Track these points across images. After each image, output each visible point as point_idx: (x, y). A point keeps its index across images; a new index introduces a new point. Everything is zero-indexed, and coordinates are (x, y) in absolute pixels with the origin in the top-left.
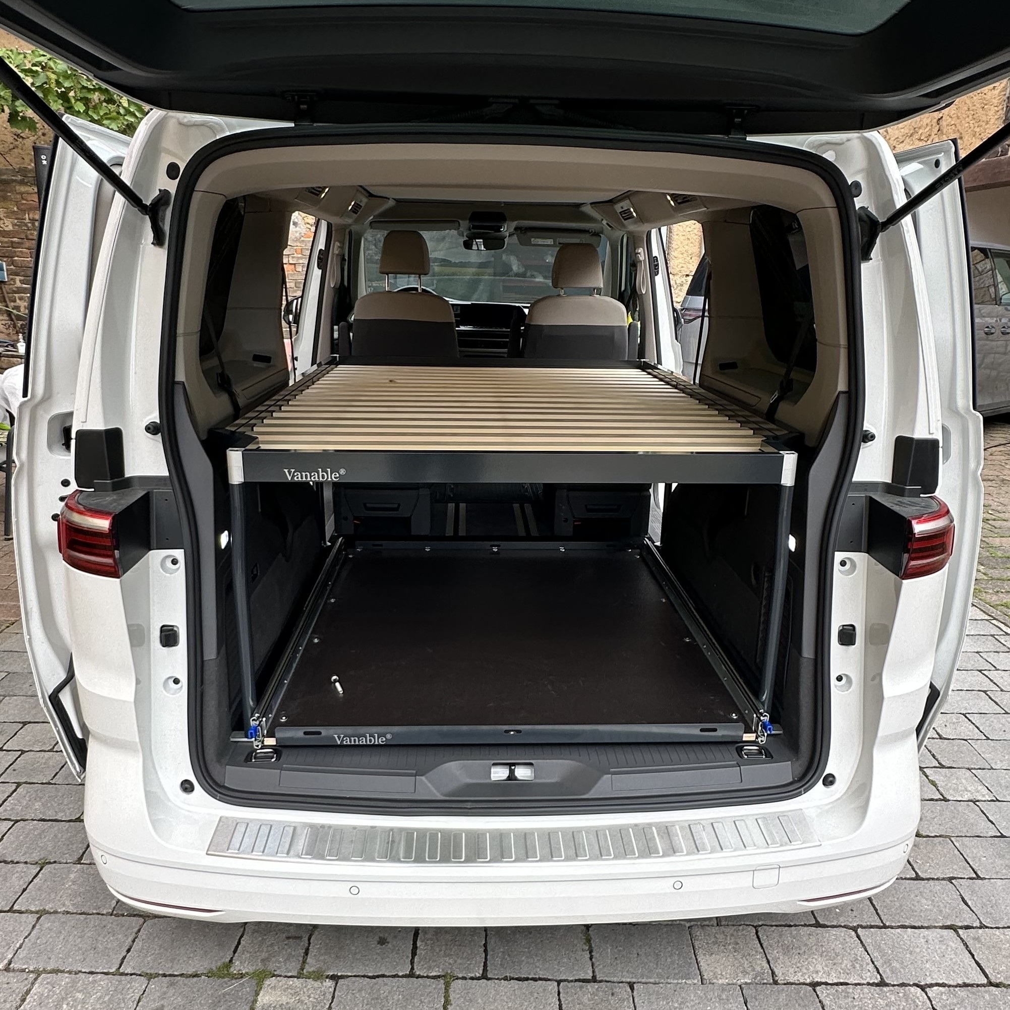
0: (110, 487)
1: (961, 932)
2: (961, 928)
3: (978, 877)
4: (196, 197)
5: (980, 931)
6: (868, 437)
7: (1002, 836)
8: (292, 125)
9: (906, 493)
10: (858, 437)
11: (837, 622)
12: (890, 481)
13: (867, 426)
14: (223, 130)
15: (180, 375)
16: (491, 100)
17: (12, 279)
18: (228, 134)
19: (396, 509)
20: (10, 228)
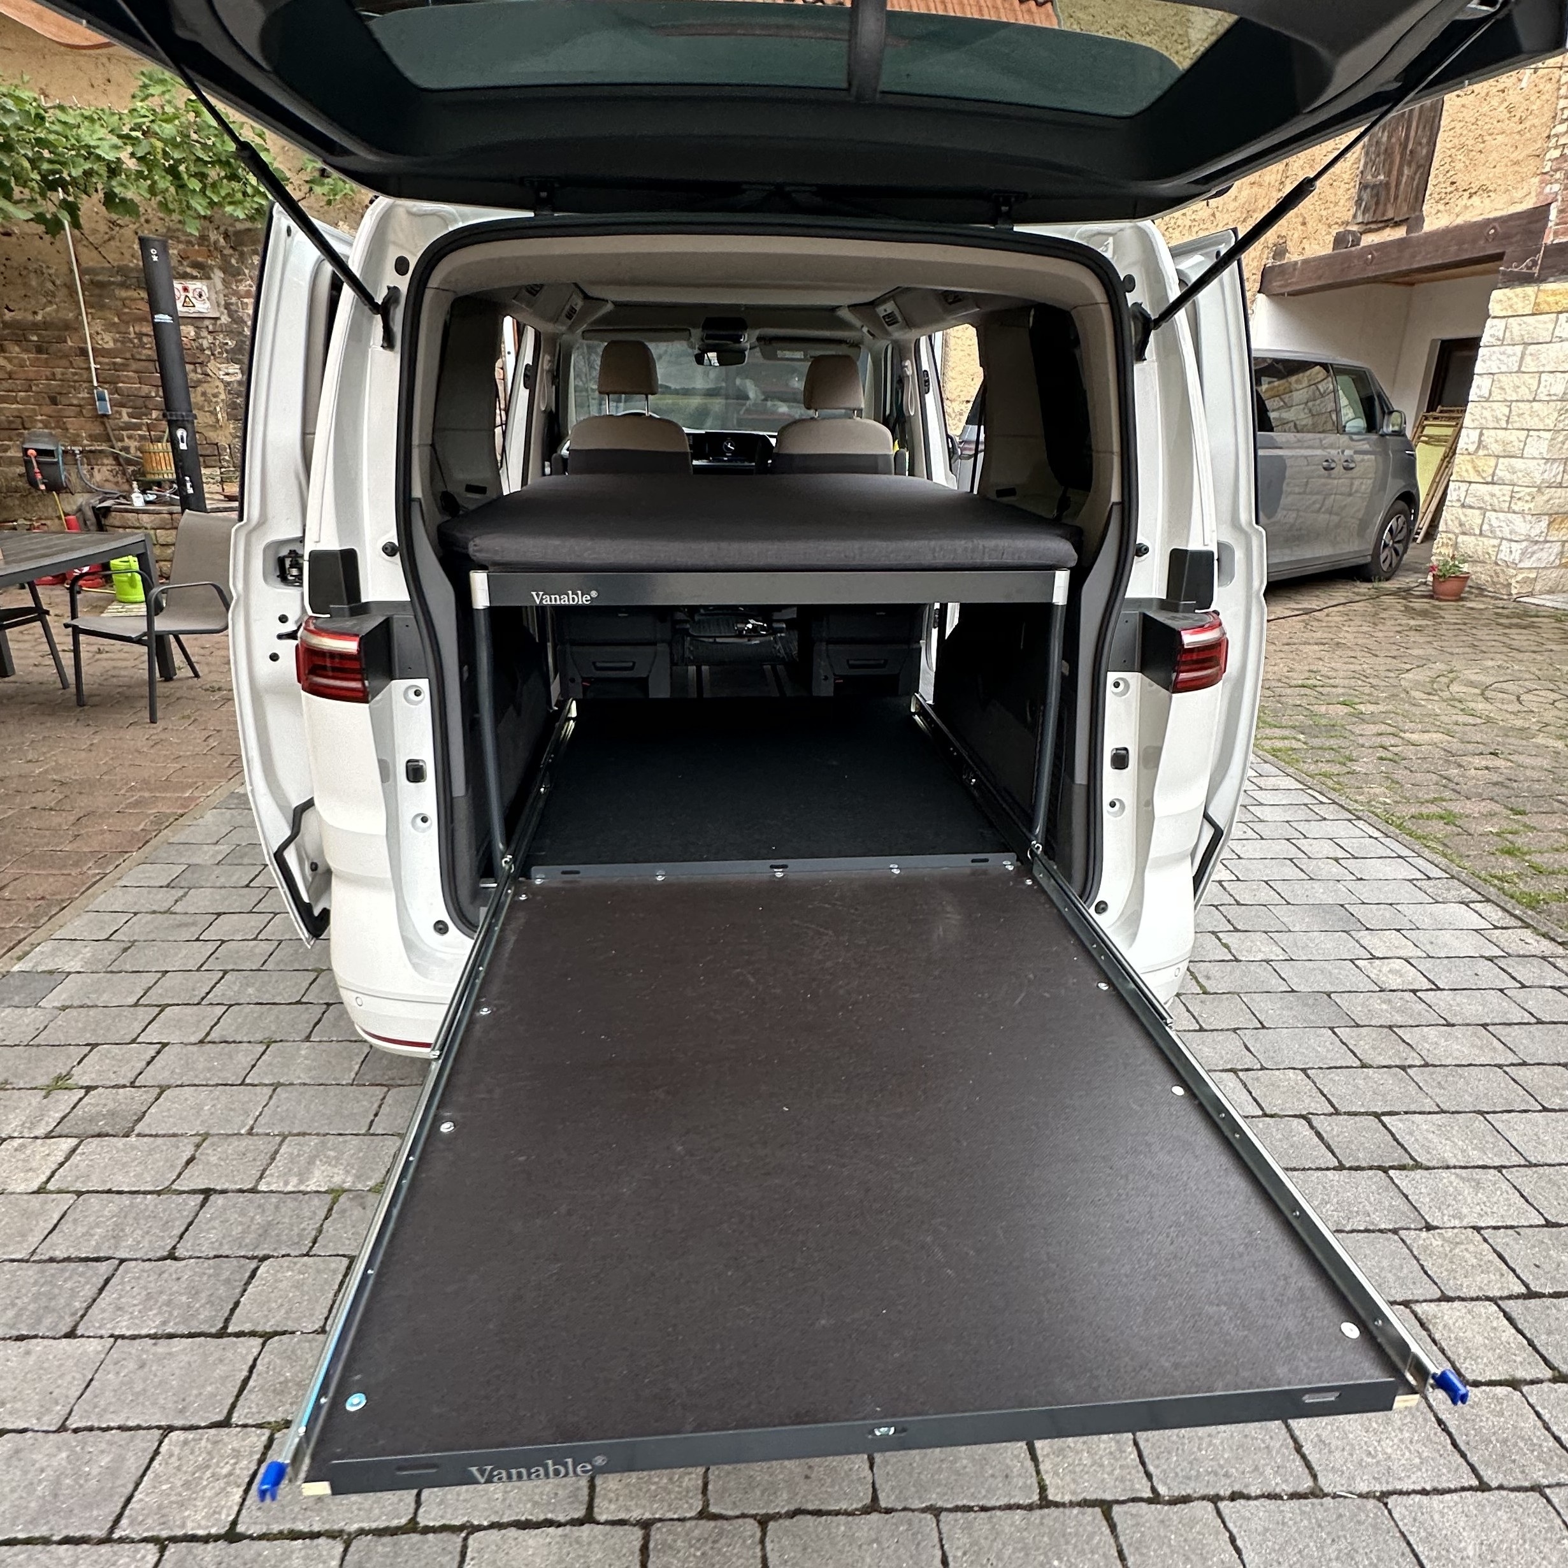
0: (347, 613)
1: (1240, 1074)
2: (1241, 1070)
3: (1263, 1027)
4: (429, 295)
5: (1261, 1072)
6: (1142, 551)
7: (1293, 991)
8: (531, 214)
9: (1181, 608)
10: (1132, 550)
11: (1110, 745)
12: (1164, 597)
13: (1141, 539)
14: (456, 221)
15: (417, 492)
16: (744, 187)
17: (117, 412)
18: (461, 225)
19: (631, 668)
20: (111, 345)
